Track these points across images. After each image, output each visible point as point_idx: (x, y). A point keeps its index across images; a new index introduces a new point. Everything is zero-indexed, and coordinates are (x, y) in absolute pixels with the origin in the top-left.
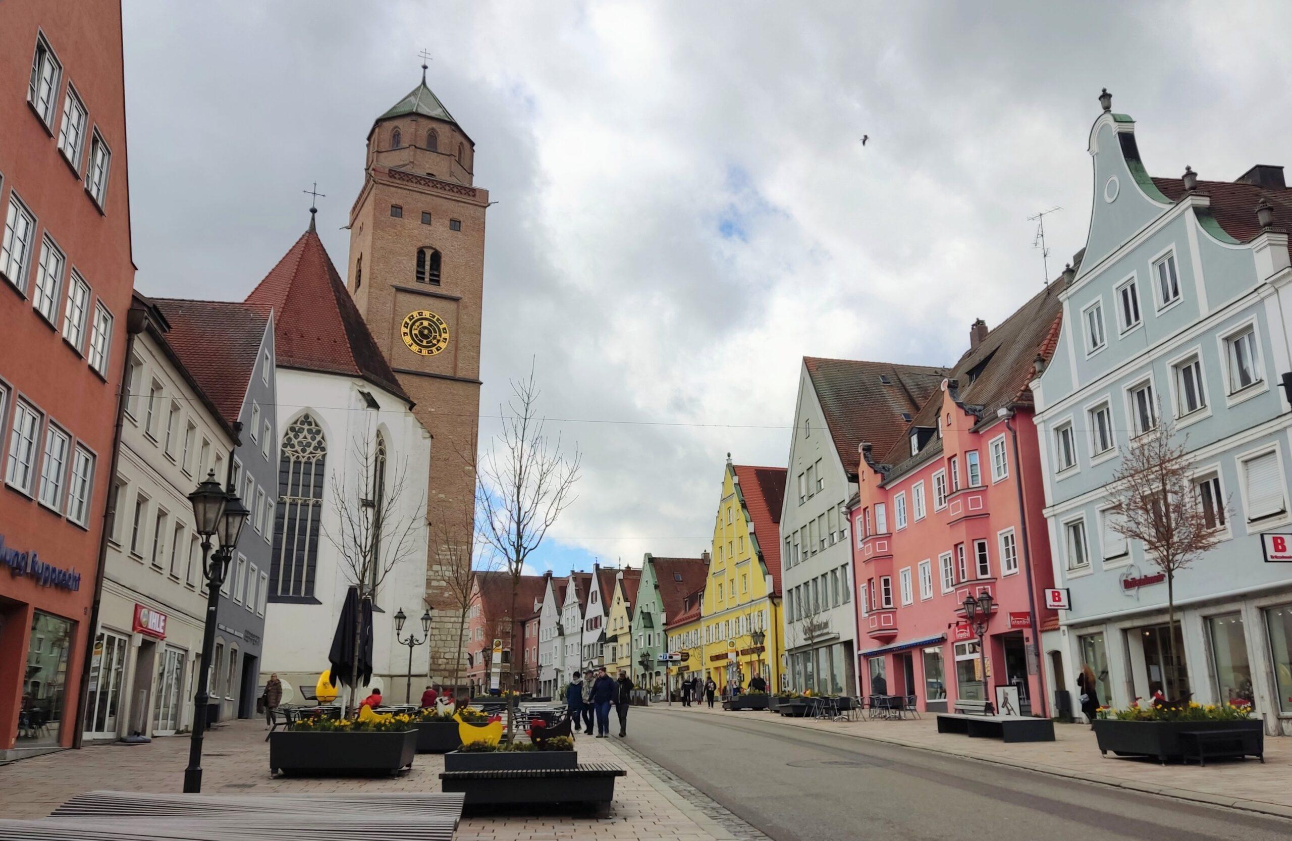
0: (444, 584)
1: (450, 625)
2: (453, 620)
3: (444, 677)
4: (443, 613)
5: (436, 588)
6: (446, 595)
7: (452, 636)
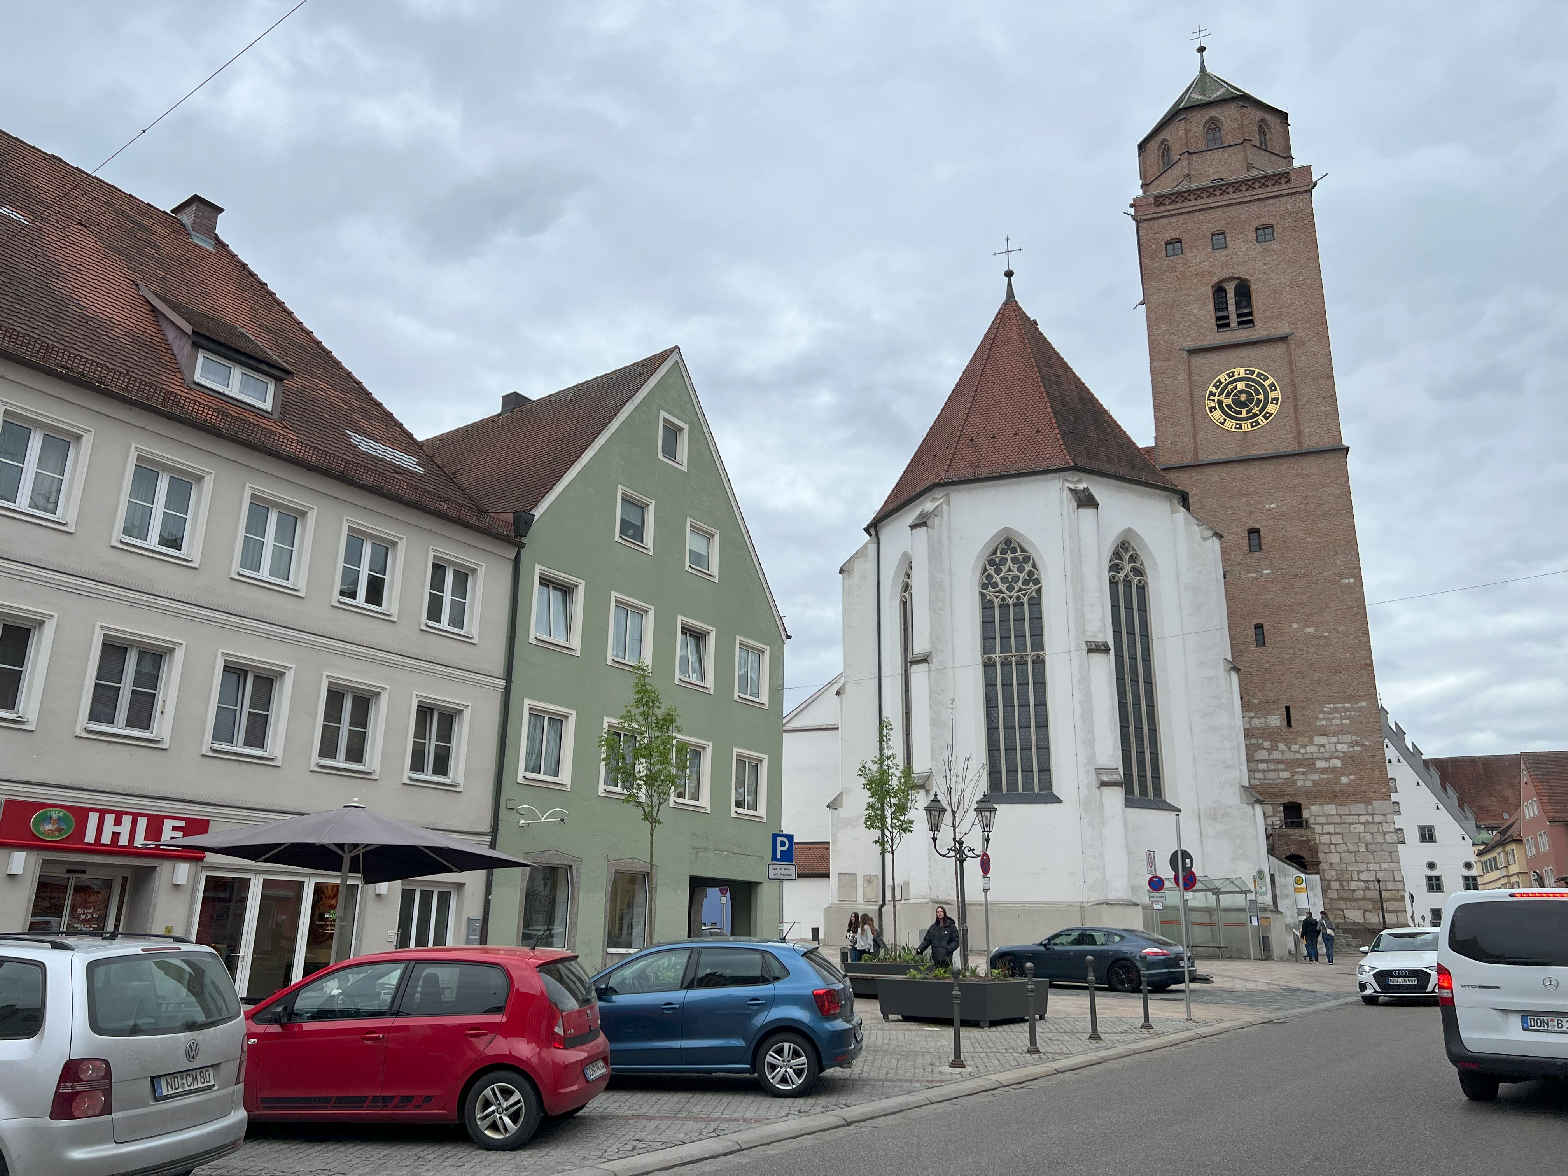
0: (1338, 763)
1: (1361, 828)
2: (1363, 819)
3: (1365, 911)
4: (1344, 810)
5: (1325, 771)
6: (1345, 780)
7: (1367, 845)
